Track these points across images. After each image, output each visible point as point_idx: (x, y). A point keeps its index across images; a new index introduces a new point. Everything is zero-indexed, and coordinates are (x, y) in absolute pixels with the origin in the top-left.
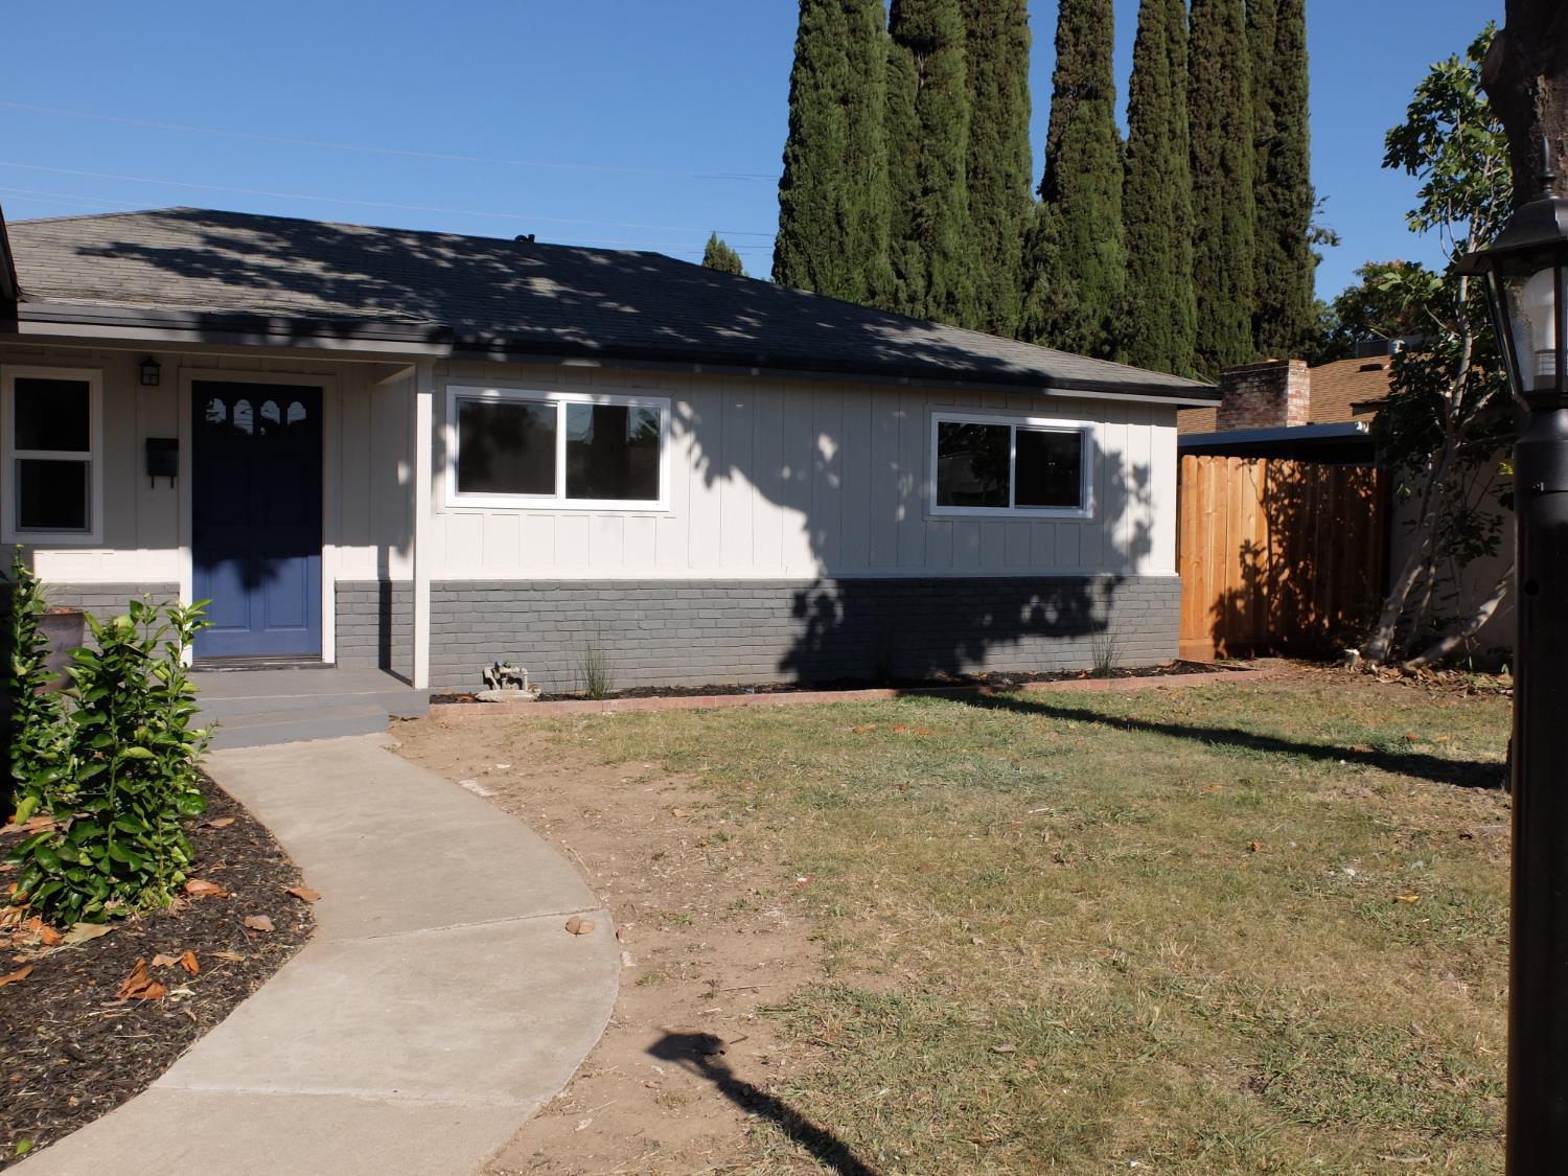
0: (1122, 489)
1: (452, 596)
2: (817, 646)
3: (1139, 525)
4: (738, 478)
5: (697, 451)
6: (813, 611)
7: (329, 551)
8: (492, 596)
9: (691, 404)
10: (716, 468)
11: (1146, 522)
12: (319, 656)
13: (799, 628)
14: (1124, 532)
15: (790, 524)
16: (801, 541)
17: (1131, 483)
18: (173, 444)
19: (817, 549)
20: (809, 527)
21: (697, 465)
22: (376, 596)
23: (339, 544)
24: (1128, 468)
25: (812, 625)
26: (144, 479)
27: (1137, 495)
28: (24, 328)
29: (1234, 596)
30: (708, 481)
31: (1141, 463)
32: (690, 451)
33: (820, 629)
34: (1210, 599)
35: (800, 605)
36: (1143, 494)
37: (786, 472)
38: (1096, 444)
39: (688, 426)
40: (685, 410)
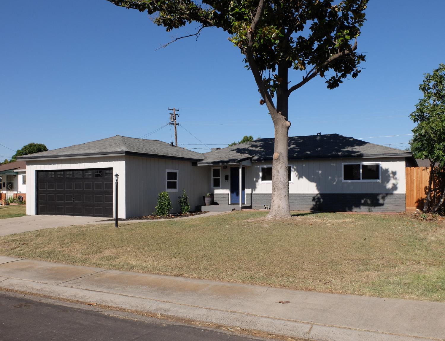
0: (389, 176)
1: (260, 195)
2: (317, 206)
3: (394, 184)
4: (304, 178)
5: (297, 174)
6: (316, 200)
7: (245, 189)
8: (265, 196)
9: (296, 166)
10: (300, 176)
11: (396, 183)
12: (244, 204)
13: (314, 203)
14: (389, 186)
15: (314, 185)
16: (315, 188)
17: (391, 175)
18: (228, 176)
19: (318, 189)
20: (317, 186)
21: (297, 176)
22: (250, 195)
23: (247, 188)
24: (390, 172)
25: (316, 202)
26: (225, 180)
27: (393, 177)
28: (198, 165)
29: (423, 200)
30: (299, 179)
31: (394, 170)
32: (296, 174)
33: (318, 203)
34: (415, 201)
35: (314, 199)
36: (395, 177)
37: (313, 176)
38: (381, 167)
39: (295, 170)
40: (295, 167)
